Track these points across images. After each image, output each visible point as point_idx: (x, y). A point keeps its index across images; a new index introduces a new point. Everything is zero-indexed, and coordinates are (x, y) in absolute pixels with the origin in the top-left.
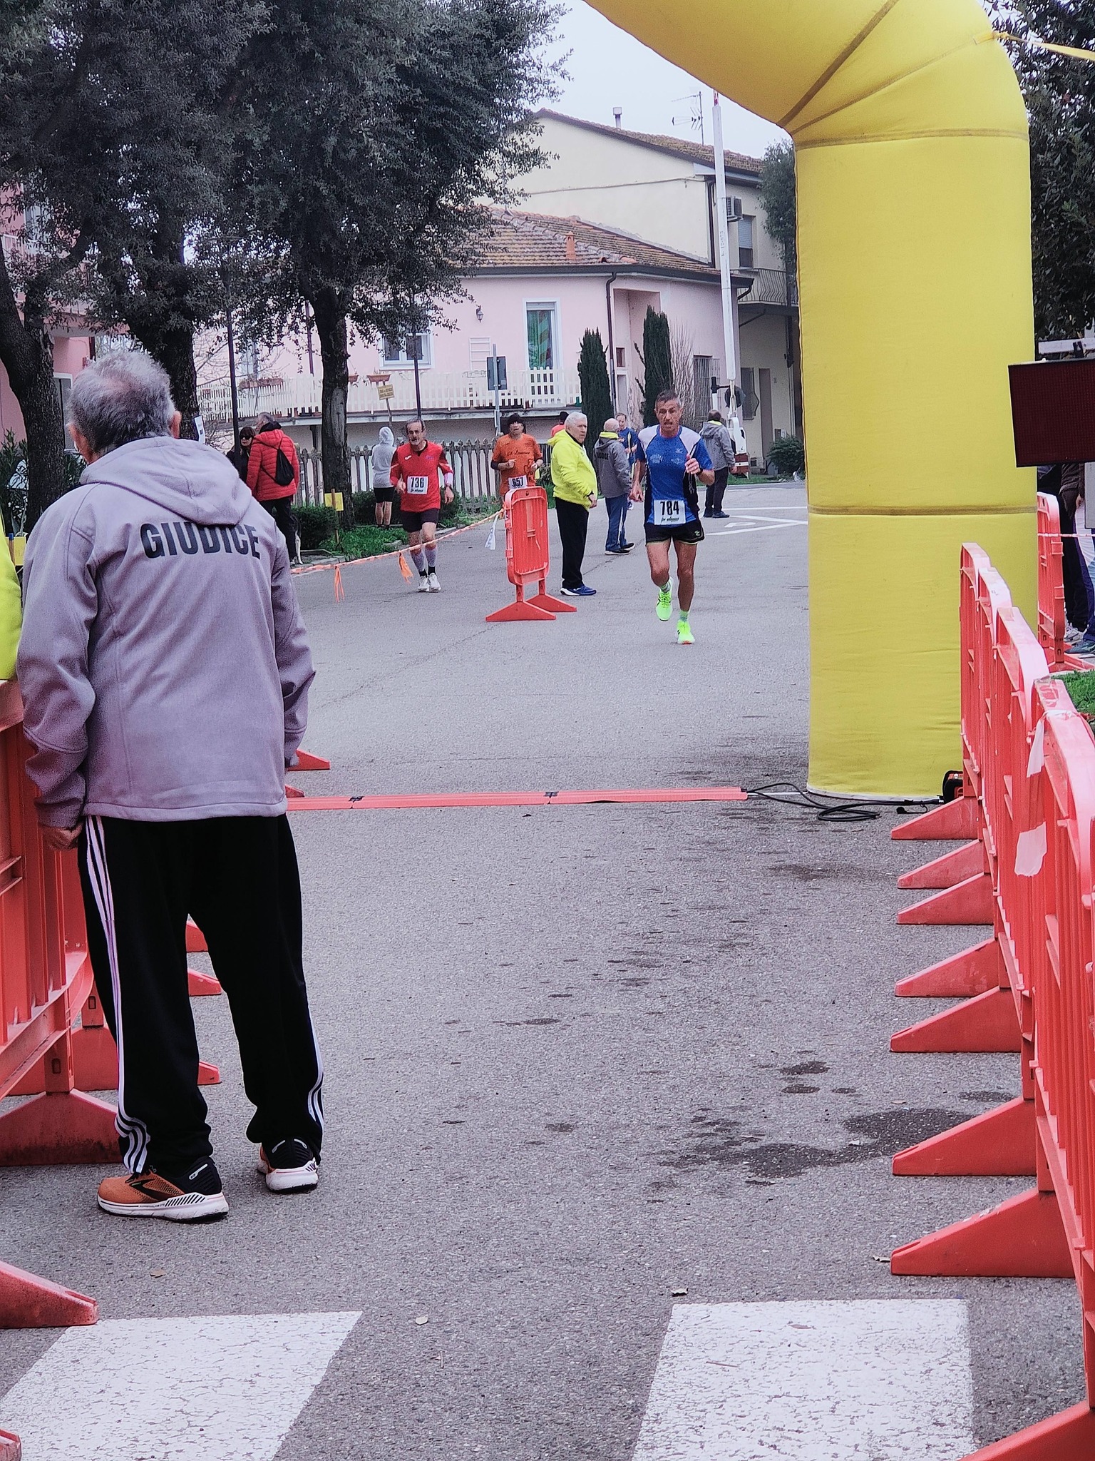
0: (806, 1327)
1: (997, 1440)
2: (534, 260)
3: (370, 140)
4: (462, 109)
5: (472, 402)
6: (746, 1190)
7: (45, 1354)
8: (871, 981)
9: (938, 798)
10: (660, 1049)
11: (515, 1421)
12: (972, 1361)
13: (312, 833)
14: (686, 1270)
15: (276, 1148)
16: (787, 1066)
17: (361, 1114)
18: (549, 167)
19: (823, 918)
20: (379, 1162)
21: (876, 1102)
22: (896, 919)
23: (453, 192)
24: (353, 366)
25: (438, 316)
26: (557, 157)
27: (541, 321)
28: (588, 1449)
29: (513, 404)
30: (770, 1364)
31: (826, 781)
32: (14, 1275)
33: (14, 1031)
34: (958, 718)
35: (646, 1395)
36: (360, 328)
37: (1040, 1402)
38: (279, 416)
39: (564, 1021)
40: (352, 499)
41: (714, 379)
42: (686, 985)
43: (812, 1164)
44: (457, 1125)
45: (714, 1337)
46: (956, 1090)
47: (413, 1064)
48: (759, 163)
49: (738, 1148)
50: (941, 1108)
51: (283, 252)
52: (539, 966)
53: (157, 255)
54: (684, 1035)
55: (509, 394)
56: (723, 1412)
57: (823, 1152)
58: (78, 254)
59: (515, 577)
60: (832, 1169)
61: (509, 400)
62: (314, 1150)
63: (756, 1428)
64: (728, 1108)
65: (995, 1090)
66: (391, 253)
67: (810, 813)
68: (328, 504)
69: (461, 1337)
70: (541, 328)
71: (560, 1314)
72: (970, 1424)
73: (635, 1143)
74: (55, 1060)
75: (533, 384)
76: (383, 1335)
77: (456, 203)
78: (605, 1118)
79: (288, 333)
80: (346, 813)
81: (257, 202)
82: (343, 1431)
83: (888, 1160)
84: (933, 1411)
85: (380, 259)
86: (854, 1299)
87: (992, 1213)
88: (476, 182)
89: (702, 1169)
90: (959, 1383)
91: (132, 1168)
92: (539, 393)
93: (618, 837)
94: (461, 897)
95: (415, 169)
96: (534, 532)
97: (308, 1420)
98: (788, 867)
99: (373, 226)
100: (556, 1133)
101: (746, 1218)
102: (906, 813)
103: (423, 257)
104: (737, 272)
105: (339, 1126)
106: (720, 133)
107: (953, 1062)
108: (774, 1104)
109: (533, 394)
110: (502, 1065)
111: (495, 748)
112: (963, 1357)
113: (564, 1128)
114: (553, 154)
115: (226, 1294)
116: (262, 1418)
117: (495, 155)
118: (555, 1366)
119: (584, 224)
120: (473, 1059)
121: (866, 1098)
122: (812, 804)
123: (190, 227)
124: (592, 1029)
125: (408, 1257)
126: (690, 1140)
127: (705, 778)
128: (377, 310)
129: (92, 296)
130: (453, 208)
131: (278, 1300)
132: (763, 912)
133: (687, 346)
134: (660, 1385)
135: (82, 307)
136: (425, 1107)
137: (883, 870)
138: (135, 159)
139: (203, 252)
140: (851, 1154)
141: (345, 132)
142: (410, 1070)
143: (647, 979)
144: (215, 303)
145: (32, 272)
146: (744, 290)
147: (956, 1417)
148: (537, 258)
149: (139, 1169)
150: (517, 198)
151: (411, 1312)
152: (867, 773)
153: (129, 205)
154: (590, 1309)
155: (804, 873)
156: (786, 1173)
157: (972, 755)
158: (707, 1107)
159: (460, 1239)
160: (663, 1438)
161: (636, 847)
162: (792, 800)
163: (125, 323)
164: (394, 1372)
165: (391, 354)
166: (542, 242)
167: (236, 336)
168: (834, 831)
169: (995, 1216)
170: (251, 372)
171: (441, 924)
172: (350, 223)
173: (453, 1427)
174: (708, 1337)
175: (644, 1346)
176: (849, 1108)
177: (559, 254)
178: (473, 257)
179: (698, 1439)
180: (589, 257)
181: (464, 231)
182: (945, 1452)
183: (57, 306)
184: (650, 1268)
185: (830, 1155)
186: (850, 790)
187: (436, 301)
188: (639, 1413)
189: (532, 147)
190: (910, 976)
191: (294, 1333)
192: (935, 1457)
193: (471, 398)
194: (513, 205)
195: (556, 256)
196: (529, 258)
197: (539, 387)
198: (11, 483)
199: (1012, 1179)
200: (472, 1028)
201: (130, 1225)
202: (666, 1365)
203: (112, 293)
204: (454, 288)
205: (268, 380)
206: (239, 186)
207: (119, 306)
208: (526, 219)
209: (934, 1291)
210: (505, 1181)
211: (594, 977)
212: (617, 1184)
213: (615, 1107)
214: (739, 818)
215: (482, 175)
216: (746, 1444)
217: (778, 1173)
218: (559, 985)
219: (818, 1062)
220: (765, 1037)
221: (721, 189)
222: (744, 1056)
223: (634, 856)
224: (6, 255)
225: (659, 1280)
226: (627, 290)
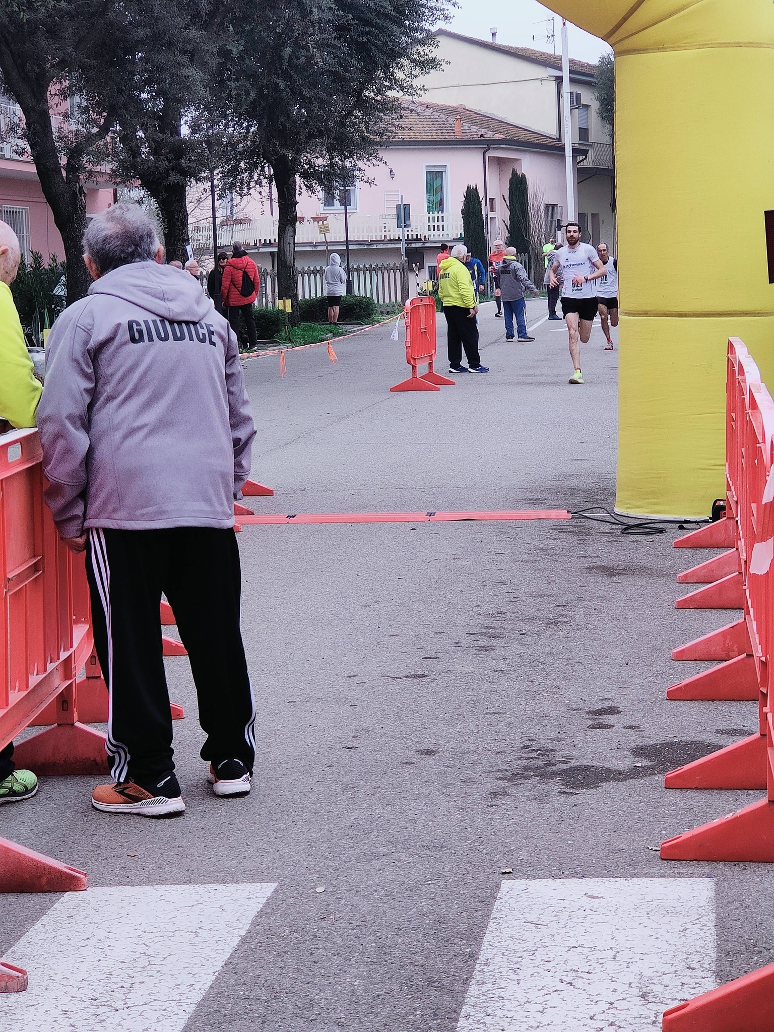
0: (597, 897)
1: (732, 980)
2: (432, 136)
3: (315, 50)
4: (381, 28)
5: (385, 236)
6: (558, 798)
7: (49, 912)
8: (655, 649)
9: (708, 518)
10: (501, 697)
11: (385, 963)
12: (716, 923)
13: (258, 540)
14: (512, 855)
15: (220, 766)
16: (591, 710)
17: (284, 742)
18: (443, 70)
19: (622, 604)
20: (295, 776)
21: (654, 736)
22: (675, 605)
23: (374, 87)
24: (300, 211)
25: (362, 175)
26: (448, 63)
27: (436, 179)
28: (436, 984)
29: (415, 237)
30: (570, 924)
31: (628, 506)
32: (27, 855)
33: (34, 680)
34: (724, 462)
35: (480, 945)
36: (306, 183)
37: (765, 953)
38: (248, 245)
39: (433, 676)
40: (298, 304)
41: (559, 221)
42: (521, 651)
43: (607, 780)
44: (352, 750)
45: (531, 903)
46: (713, 727)
47: (323, 706)
48: (594, 67)
49: (554, 768)
50: (701, 740)
51: (252, 129)
52: (417, 636)
53: (162, 131)
54: (519, 687)
55: (412, 231)
56: (535, 958)
57: (615, 771)
58: (104, 130)
59: (412, 360)
60: (621, 783)
61: (412, 235)
62: (248, 767)
63: (558, 970)
64: (548, 739)
65: (741, 727)
66: (328, 130)
67: (616, 529)
68: (281, 308)
69: (348, 902)
70: (436, 184)
71: (420, 886)
72: (714, 968)
73: (479, 763)
74: (64, 700)
75: (429, 224)
76: (292, 900)
77: (376, 95)
78: (459, 746)
79: (255, 187)
80: (284, 527)
81: (234, 93)
82: (260, 969)
83: (662, 777)
84: (687, 959)
85: (321, 134)
86: (633, 877)
87: (734, 816)
88: (390, 80)
89: (527, 783)
90: (707, 939)
91: (117, 778)
92: (434, 230)
93: (477, 545)
94: (363, 587)
95: (347, 71)
96: (425, 328)
97: (235, 961)
98: (598, 567)
99: (316, 111)
100: (423, 756)
101: (557, 818)
102: (685, 529)
103: (351, 133)
104: (577, 145)
105: (267, 750)
106: (566, 46)
107: (712, 708)
108: (581, 737)
109: (430, 230)
110: (386, 707)
111: (392, 481)
112: (710, 920)
113: (429, 753)
114: (446, 60)
115: (181, 870)
116: (202, 959)
117: (405, 61)
118: (414, 924)
119: (468, 110)
120: (366, 703)
121: (647, 733)
122: (617, 522)
123: (186, 111)
124: (452, 682)
125: (313, 844)
126: (519, 762)
127: (542, 503)
128: (318, 170)
129: (115, 159)
130: (373, 99)
131: (218, 874)
132: (579, 599)
133: (540, 197)
134: (490, 938)
135: (107, 167)
136: (330, 737)
137: (667, 569)
138: (146, 63)
139: (195, 128)
140: (635, 773)
141: (297, 45)
142: (320, 710)
143: (494, 646)
144: (202, 165)
145: (72, 142)
146: (581, 158)
147: (704, 963)
148: (434, 134)
149: (122, 780)
150: (419, 92)
151: (314, 884)
152: (658, 500)
153: (142, 95)
154: (442, 883)
155: (610, 571)
156: (588, 786)
157: (733, 488)
158: (533, 738)
159: (350, 832)
160: (491, 977)
161: (490, 552)
162: (604, 519)
163: (138, 178)
164: (298, 927)
165: (329, 201)
166: (438, 123)
167: (218, 189)
168: (633, 542)
169: (736, 818)
170: (229, 214)
171: (347, 606)
172: (300, 109)
173: (339, 967)
174: (527, 904)
175: (480, 910)
176: (635, 740)
177: (450, 131)
178: (388, 134)
179: (516, 977)
180: (471, 134)
181: (382, 114)
182: (694, 988)
183: (89, 167)
184: (486, 854)
185: (620, 774)
186: (645, 512)
187: (360, 164)
188: (474, 958)
189: (431, 56)
190: (683, 645)
191: (228, 898)
192: (687, 992)
193: (385, 234)
194: (416, 97)
195: (448, 133)
196: (428, 134)
197: (434, 226)
198: (54, 292)
199: (751, 792)
200: (366, 681)
201: (114, 819)
202: (495, 924)
203: (129, 157)
204: (374, 155)
205: (240, 220)
206: (222, 82)
207: (134, 166)
208: (427, 107)
209: (691, 872)
210: (385, 790)
211: (456, 645)
212: (466, 793)
213: (467, 738)
214: (565, 532)
215: (395, 75)
216: (551, 982)
217: (582, 786)
218: (431, 650)
219: (614, 707)
220: (577, 688)
221: (566, 86)
222: (560, 702)
223: (488, 559)
224: (54, 130)
225: (493, 862)
226: (499, 158)
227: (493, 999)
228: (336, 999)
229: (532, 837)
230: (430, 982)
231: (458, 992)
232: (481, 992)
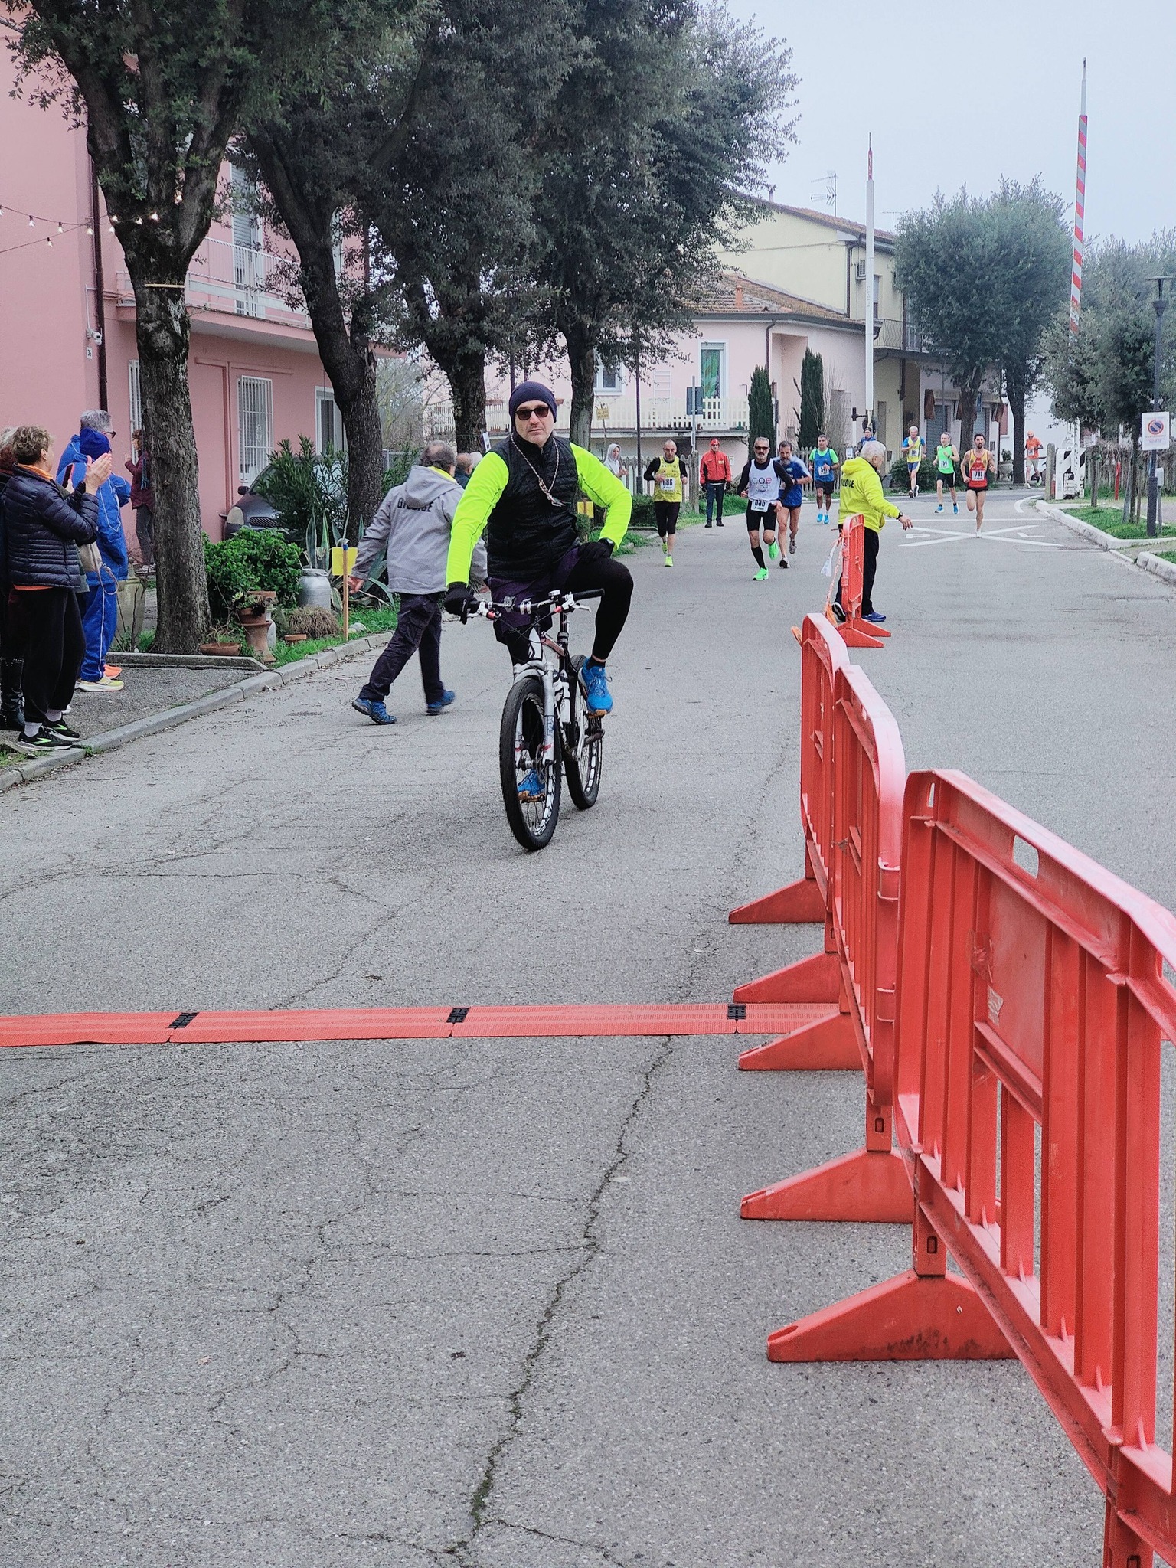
27: (713, 358)
29: (687, 426)
61: (685, 423)
70: (713, 364)
75: (704, 411)
79: (544, 361)
92: (709, 418)
109: (704, 418)
145: (359, 293)
180: (757, 307)
195: (727, 305)
197: (709, 413)
224: (337, 276)
226: (782, 335)
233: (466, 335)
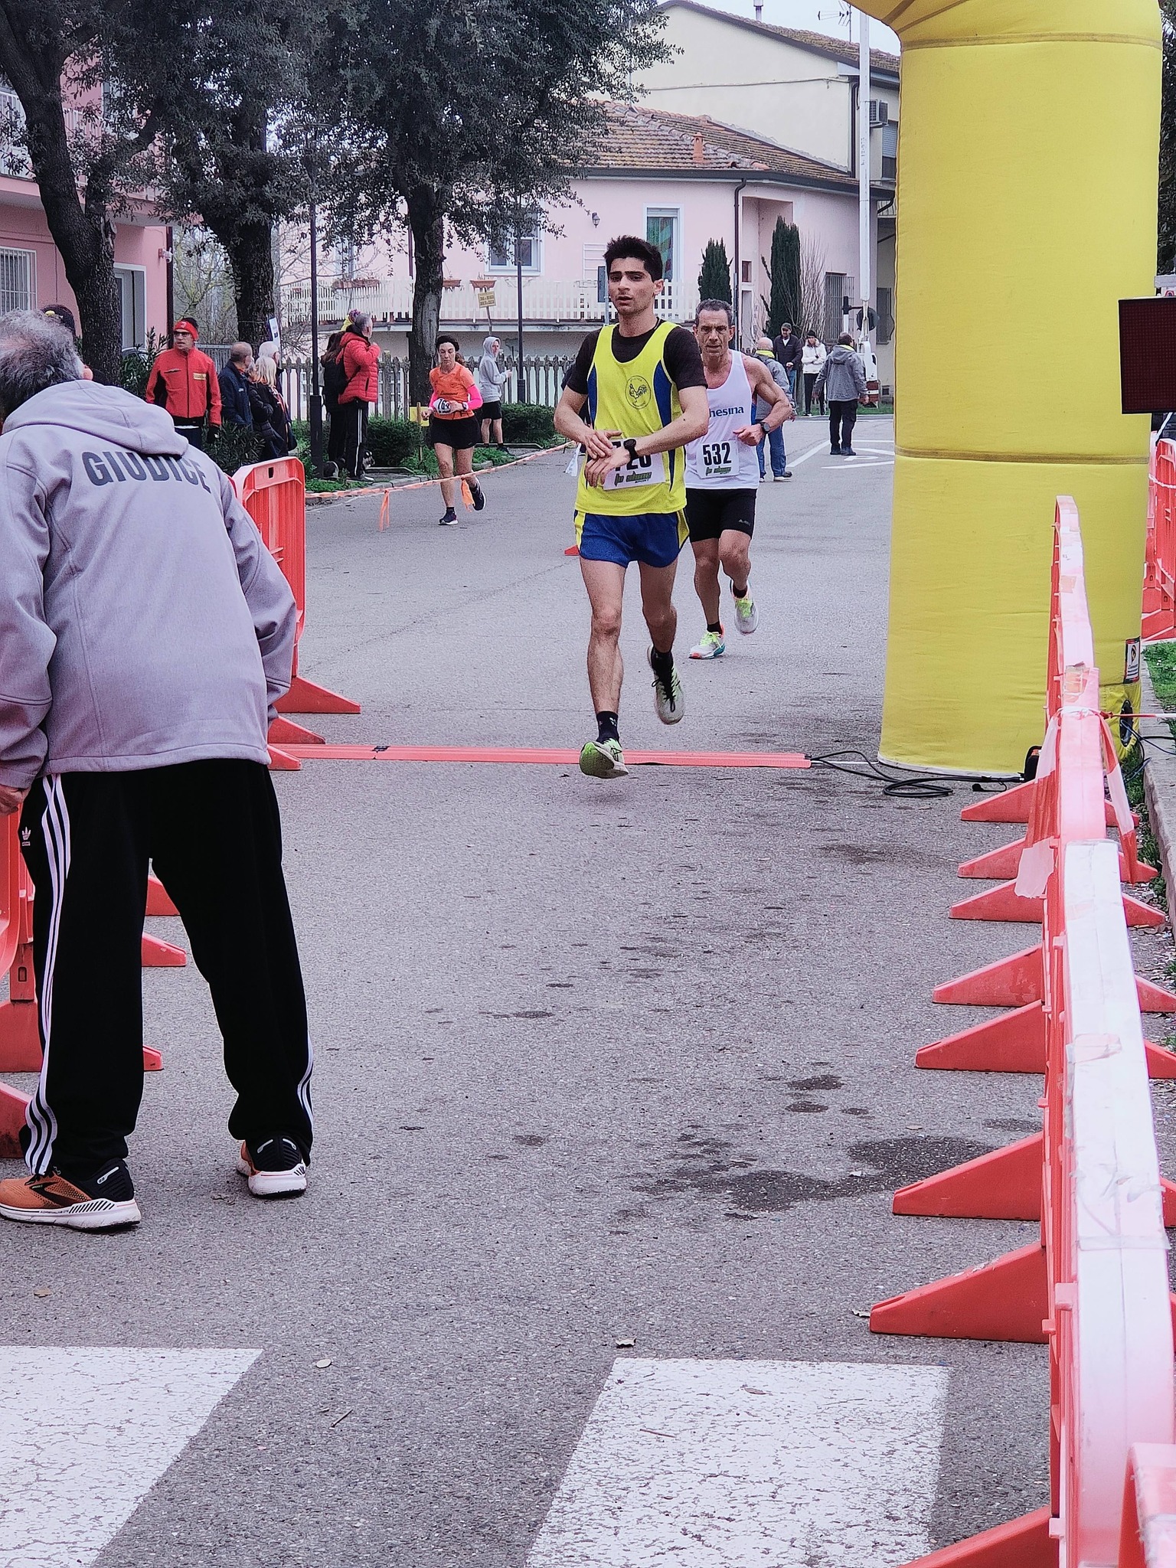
0: (761, 1393)
1: (955, 1541)
2: (658, 162)
3: (473, 24)
5: (582, 314)
6: (724, 1224)
9: (1018, 776)
10: (658, 1054)
11: (409, 1491)
12: (943, 1443)
13: (325, 785)
14: (638, 1316)
16: (796, 1079)
18: (673, 63)
19: (868, 909)
20: (318, 1171)
21: (888, 1127)
22: (949, 913)
23: (567, 84)
24: (448, 271)
25: (543, 220)
26: (681, 51)
27: (662, 229)
28: (486, 1530)
30: (712, 1436)
31: (899, 751)
34: (1044, 689)
35: (564, 1467)
36: (459, 229)
37: (1013, 1496)
39: (559, 1015)
41: (846, 299)
42: (702, 980)
43: (804, 1196)
44: (415, 1132)
45: (655, 1399)
46: (982, 1116)
47: (381, 1058)
49: (724, 1174)
50: (961, 1136)
51: (379, 144)
52: (543, 949)
53: (237, 141)
54: (689, 1038)
56: (648, 1492)
57: (819, 1182)
58: (147, 137)
60: (825, 1204)
63: (681, 1513)
64: (721, 1125)
65: (1026, 1118)
66: (495, 149)
67: (876, 786)
68: (414, 418)
69: (368, 1385)
70: (663, 237)
72: (928, 1519)
73: (609, 1162)
76: (279, 1380)
77: (569, 96)
78: (582, 1131)
80: (367, 764)
81: (352, 86)
83: (890, 1196)
84: (888, 1501)
85: (484, 155)
86: (822, 1361)
88: (592, 74)
89: (678, 1197)
90: (925, 1469)
91: (34, 1169)
93: (660, 805)
94: (472, 863)
97: (174, 1479)
98: (840, 848)
99: (476, 119)
100: (524, 1146)
101: (717, 1257)
102: (982, 790)
103: (530, 154)
104: (878, 183)
106: (867, 30)
107: (984, 1083)
108: (773, 1123)
110: (477, 1063)
111: (545, 697)
112: (934, 1437)
113: (534, 1141)
114: (678, 47)
117: (615, 46)
118: (466, 1427)
119: (715, 125)
120: (445, 1054)
121: (878, 1120)
122: (880, 776)
124: (587, 1026)
126: (672, 1161)
127: (769, 741)
128: (477, 210)
129: (164, 182)
130: (565, 102)
131: (171, 1331)
132: (803, 898)
133: (819, 261)
134: (582, 1456)
135: (151, 193)
136: (384, 1109)
137: (945, 855)
139: (288, 139)
140: (850, 1187)
141: (449, 15)
142: (375, 1065)
143: (660, 970)
144: (297, 195)
145: (96, 154)
146: (884, 203)
147: (914, 1510)
148: (661, 160)
149: (42, 1171)
150: (635, 94)
155: (857, 855)
156: (772, 1207)
158: (699, 1124)
159: (390, 1268)
161: (678, 816)
162: (859, 770)
163: (199, 213)
165: (497, 258)
166: (668, 142)
167: (322, 233)
168: (900, 808)
169: (991, 1271)
170: (345, 271)
171: (443, 894)
172: (452, 114)
173: (337, 1496)
174: (649, 1399)
175: (574, 1407)
176: (858, 1132)
177: (685, 156)
178: (585, 157)
179: (613, 1522)
180: (716, 161)
181: (576, 127)
182: (893, 1552)
183: (121, 192)
184: (598, 1312)
185: (826, 1187)
186: (924, 762)
187: (542, 203)
188: (552, 1488)
189: (656, 39)
190: (952, 979)
191: (180, 1373)
192: (880, 1557)
193: (582, 310)
194: (631, 102)
195: (682, 158)
196: (652, 159)
199: (1027, 1225)
200: (454, 1019)
201: (24, 1233)
202: (594, 1431)
203: (185, 180)
204: (563, 189)
205: (363, 281)
206: (334, 68)
207: (192, 194)
208: (652, 117)
209: (915, 1355)
210: (456, 1201)
211: (602, 966)
212: (580, 1210)
213: (595, 1119)
214: (797, 789)
215: (600, 67)
216: (668, 1534)
217: (763, 1205)
218: (562, 973)
219: (832, 1077)
220: (779, 1044)
221: (865, 92)
222: (750, 1066)
223: (672, 828)
224: (68, 134)
225: (605, 1327)
226: (759, 199)
227: (572, 1559)
228: (323, 1550)
229: (673, 1288)
230: (477, 1527)
231: (518, 1546)
232: (554, 1546)
233: (246, 201)
